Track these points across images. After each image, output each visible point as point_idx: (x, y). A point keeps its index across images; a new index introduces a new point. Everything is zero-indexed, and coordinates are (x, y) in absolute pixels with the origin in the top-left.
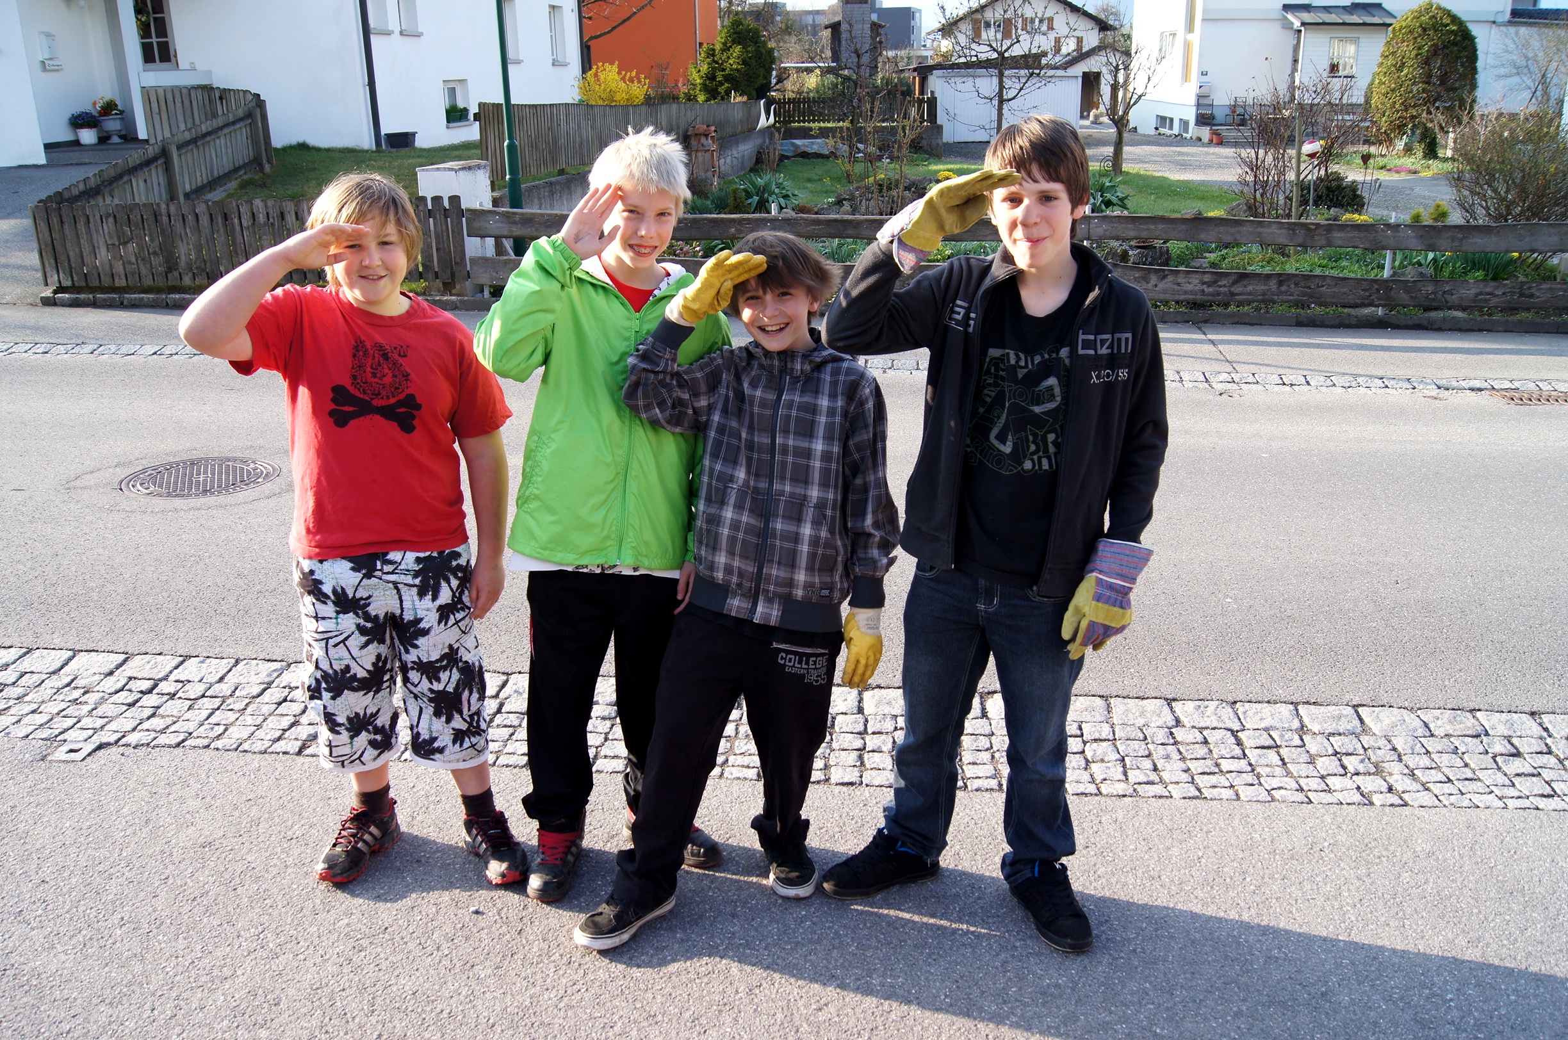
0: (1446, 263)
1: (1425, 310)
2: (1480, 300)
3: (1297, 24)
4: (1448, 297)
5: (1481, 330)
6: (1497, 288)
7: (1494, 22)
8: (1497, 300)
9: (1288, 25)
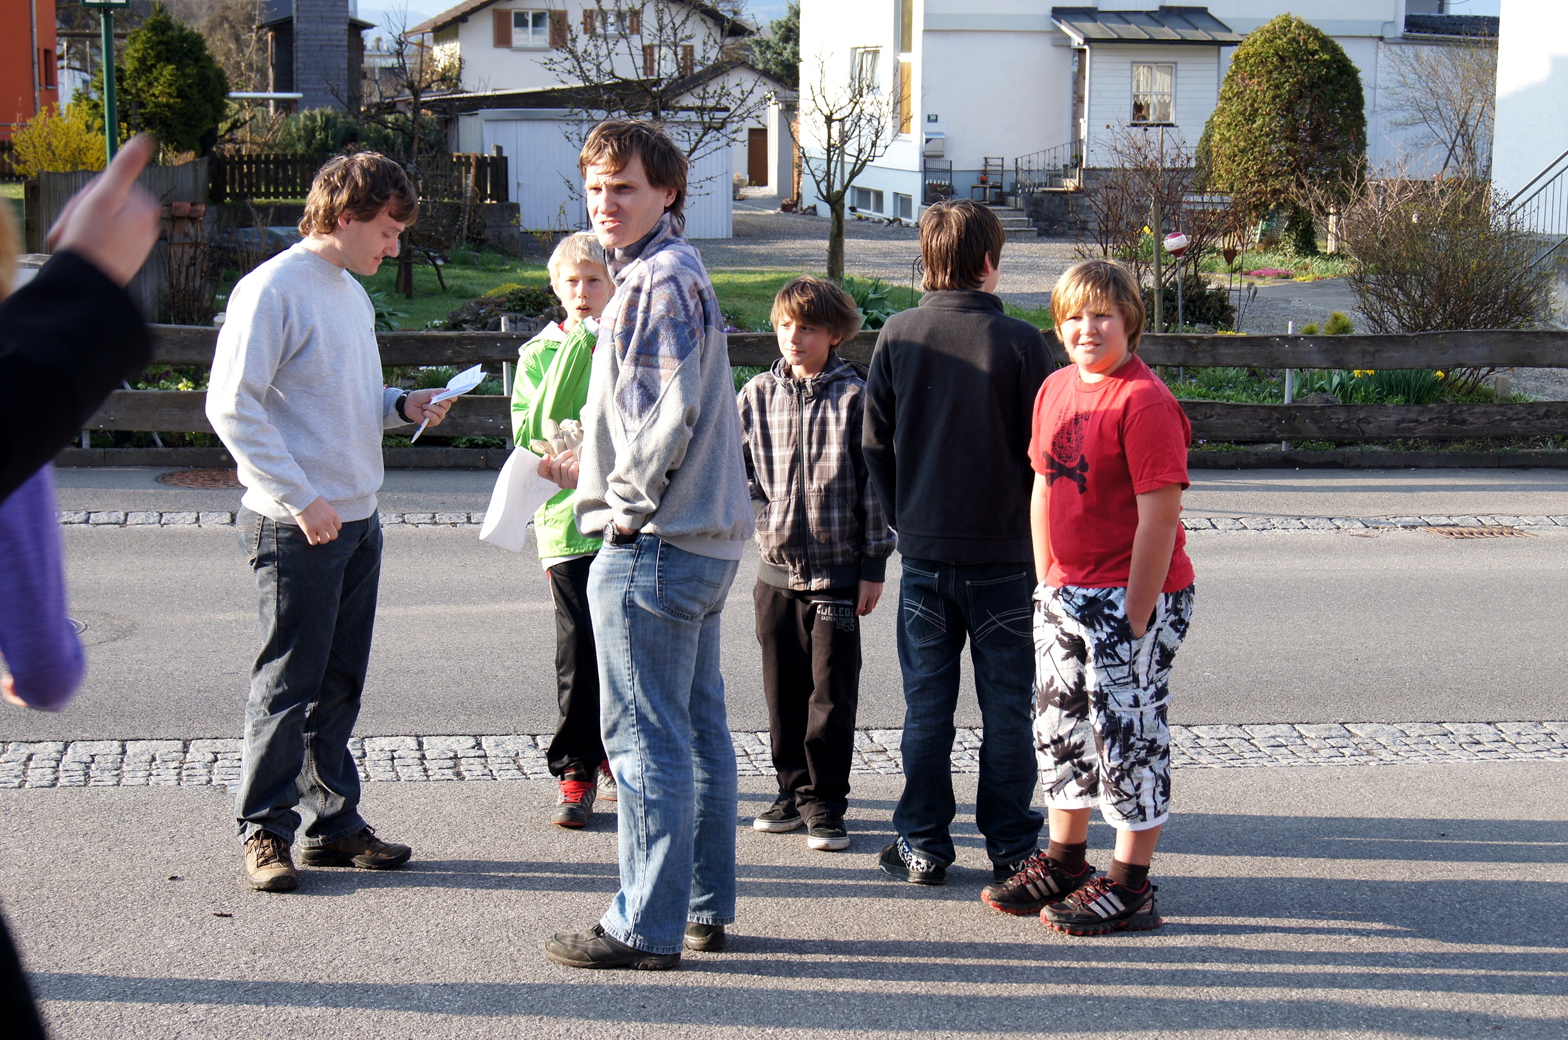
0: (1355, 389)
1: (1337, 446)
2: (1403, 429)
3: (1077, 40)
4: (1364, 426)
5: (1407, 467)
6: (1421, 413)
7: (1381, 38)
8: (1422, 428)
9: (1063, 42)
